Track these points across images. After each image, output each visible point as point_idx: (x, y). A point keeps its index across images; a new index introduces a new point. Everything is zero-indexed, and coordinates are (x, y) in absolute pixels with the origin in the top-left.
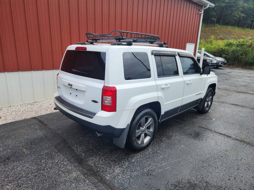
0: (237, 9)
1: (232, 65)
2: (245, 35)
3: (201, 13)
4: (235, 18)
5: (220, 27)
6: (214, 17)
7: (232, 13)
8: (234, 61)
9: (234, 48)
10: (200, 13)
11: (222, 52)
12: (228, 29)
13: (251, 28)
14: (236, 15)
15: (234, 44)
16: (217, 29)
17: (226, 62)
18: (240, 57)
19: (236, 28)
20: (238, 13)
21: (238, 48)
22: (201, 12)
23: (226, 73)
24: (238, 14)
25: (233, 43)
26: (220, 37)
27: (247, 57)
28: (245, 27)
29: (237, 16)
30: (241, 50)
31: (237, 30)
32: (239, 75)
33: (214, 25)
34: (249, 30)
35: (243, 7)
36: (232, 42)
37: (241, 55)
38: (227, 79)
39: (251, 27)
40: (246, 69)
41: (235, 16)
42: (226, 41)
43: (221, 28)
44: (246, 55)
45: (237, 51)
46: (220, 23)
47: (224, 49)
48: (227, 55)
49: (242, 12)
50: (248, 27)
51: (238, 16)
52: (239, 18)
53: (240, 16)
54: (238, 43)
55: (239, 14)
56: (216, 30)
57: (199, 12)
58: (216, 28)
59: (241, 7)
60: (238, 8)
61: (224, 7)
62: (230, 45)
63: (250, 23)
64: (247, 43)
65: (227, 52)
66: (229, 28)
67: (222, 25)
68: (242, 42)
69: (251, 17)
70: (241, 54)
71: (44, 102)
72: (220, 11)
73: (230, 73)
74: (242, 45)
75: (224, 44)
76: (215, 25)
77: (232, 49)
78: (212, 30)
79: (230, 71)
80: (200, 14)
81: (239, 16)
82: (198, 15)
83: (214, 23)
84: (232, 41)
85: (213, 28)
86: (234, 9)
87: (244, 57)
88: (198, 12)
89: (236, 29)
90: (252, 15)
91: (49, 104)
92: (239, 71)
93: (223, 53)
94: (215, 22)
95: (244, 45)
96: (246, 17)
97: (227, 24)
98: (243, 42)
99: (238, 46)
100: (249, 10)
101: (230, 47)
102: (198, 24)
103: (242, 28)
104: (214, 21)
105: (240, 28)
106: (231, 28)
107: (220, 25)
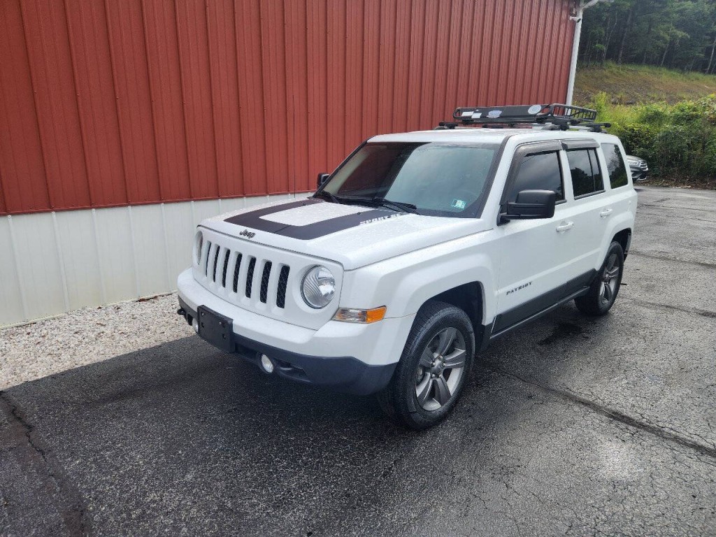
0: (666, 19)
1: (663, 177)
2: (688, 91)
3: (576, 19)
4: (660, 43)
5: (618, 69)
6: (600, 42)
7: (650, 28)
8: (670, 164)
9: (668, 126)
10: (573, 20)
11: (631, 140)
12: (641, 73)
13: (703, 72)
14: (662, 33)
15: (666, 116)
16: (609, 74)
17: (647, 169)
18: (687, 152)
19: (664, 70)
20: (668, 29)
21: (680, 129)
22: (575, 15)
23: (650, 202)
24: (666, 30)
25: (665, 113)
26: (619, 97)
27: (707, 153)
28: (688, 69)
29: (663, 38)
30: (687, 133)
31: (666, 78)
32: (693, 207)
33: (602, 63)
34: (699, 75)
35: (681, 12)
36: (660, 110)
37: (690, 147)
38: (659, 223)
39: (703, 67)
40: (705, 188)
41: (658, 38)
42: (641, 108)
43: (622, 72)
44: (704, 147)
45: (676, 136)
46: (617, 56)
47: (638, 130)
48: (647, 148)
49: (677, 27)
50: (695, 69)
51: (668, 38)
52: (672, 43)
53: (674, 37)
54: (678, 112)
55: (670, 32)
56: (607, 77)
57: (571, 18)
58: (606, 72)
59: (677, 12)
60: (667, 14)
61: (628, 10)
62: (655, 118)
63: (702, 55)
64: (706, 112)
65: (647, 139)
66: (644, 72)
67: (624, 62)
68: (689, 109)
69: (705, 40)
70: (688, 144)
71: (56, 323)
72: (617, 23)
73: (664, 203)
74: (690, 119)
75: (636, 116)
76: (605, 63)
77: (662, 129)
78: (597, 79)
79: (661, 197)
80: (574, 24)
81: (672, 36)
82: (566, 25)
83: (600, 60)
84: (658, 107)
85: (598, 73)
86: (655, 16)
87: (699, 152)
88: (567, 18)
89: (664, 76)
90: (707, 35)
91: (72, 332)
92: (690, 196)
93: (635, 142)
94: (604, 55)
95: (697, 116)
96: (690, 41)
97: (638, 60)
98: (695, 110)
99: (678, 120)
100: (698, 20)
101: (656, 123)
102: (566, 55)
103: (681, 71)
104: (601, 51)
105: (673, 72)
106: (650, 70)
107: (617, 63)
